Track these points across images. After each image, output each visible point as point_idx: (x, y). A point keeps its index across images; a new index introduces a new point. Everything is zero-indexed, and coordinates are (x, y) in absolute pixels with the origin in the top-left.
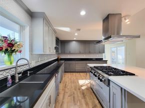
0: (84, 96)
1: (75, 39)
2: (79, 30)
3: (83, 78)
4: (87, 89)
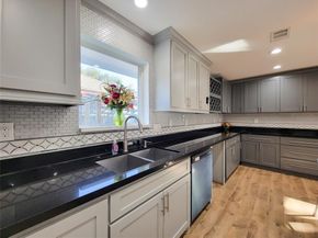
1: (277, 68)
2: (284, 33)
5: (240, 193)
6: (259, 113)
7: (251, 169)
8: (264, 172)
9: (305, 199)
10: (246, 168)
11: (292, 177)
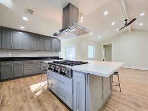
0: (40, 104)
2: (31, 12)
3: (37, 81)
4: (44, 92)
5: (7, 98)
6: (12, 49)
7: (8, 82)
8: (17, 80)
9: (36, 83)
10: (5, 82)
11: (29, 78)
